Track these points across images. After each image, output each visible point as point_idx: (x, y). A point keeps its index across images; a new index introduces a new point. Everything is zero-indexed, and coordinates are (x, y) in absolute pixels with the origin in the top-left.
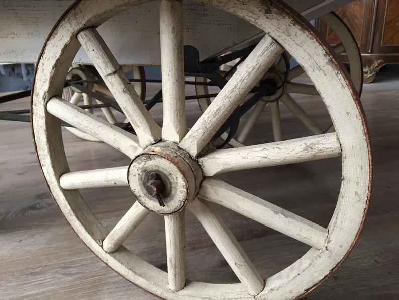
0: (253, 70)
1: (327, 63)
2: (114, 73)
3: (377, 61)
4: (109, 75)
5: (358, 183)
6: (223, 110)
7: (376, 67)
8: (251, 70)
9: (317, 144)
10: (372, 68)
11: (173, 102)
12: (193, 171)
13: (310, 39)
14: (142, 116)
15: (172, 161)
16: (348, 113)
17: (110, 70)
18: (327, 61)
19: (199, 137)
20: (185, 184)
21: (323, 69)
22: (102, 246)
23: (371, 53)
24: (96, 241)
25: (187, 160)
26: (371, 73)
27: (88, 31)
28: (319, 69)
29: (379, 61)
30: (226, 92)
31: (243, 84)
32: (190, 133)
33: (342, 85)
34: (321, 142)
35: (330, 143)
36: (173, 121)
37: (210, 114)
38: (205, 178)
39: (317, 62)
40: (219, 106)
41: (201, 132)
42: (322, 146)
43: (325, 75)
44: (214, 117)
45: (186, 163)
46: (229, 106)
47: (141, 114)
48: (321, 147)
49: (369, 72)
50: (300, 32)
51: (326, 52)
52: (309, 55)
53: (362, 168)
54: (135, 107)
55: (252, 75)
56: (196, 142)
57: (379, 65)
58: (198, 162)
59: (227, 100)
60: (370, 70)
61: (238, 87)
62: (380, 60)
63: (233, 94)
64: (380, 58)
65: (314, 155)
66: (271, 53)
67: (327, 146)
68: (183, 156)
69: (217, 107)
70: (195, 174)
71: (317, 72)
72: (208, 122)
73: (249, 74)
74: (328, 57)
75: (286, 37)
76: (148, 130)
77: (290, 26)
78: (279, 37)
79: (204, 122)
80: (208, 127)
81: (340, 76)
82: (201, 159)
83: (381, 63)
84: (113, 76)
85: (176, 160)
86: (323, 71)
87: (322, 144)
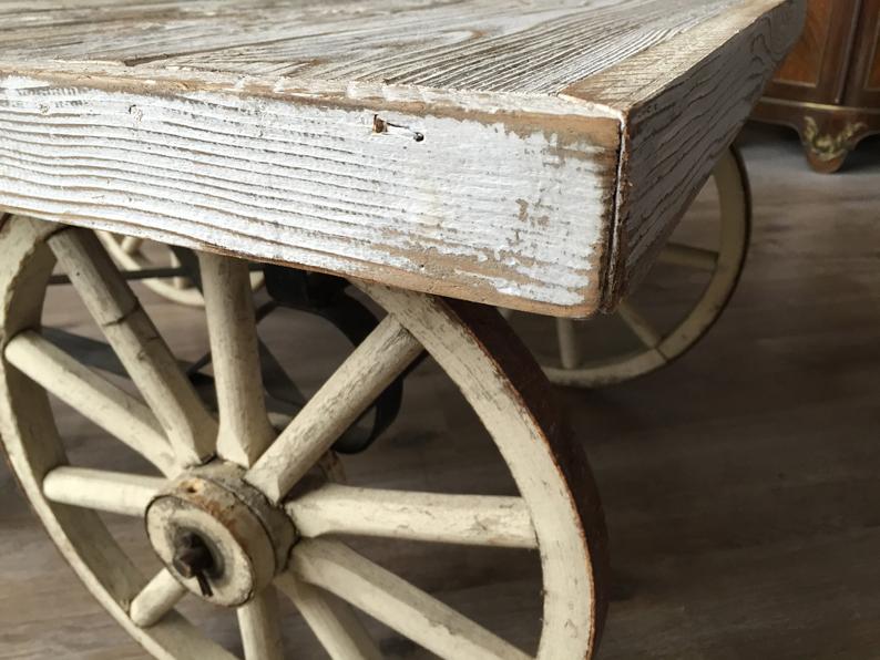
0: (370, 372)
1: (502, 390)
2: (120, 321)
3: (854, 123)
4: (110, 324)
5: (571, 606)
6: (322, 431)
7: (849, 139)
8: (365, 372)
9: (496, 522)
10: (839, 139)
11: (234, 394)
12: (267, 533)
13: (468, 341)
14: (177, 408)
15: (221, 518)
16: (545, 484)
17: (112, 314)
18: (501, 386)
19: (280, 470)
20: (246, 564)
21: (496, 398)
22: (128, 613)
23: (842, 103)
24: (118, 603)
25: (257, 512)
26: (836, 150)
27: (67, 237)
28: (489, 397)
29: (857, 126)
30: (325, 401)
31: (353, 392)
32: (264, 459)
33: (532, 433)
34: (502, 520)
35: (518, 527)
36: (234, 428)
37: (299, 431)
38: (299, 539)
39: (484, 385)
40: (312, 423)
41: (283, 461)
42: (505, 530)
43: (499, 409)
44: (306, 440)
45: (253, 518)
46: (332, 425)
47: (174, 403)
48: (502, 530)
49: (832, 149)
50: (448, 326)
51: (498, 371)
52: (468, 369)
53: (576, 582)
54: (164, 389)
55: (369, 380)
56: (275, 478)
57: (856, 134)
58: (284, 511)
59: (327, 415)
60: (836, 145)
61: (345, 396)
62: (858, 121)
63: (337, 408)
64: (859, 117)
65: (490, 541)
66: (401, 349)
67: (513, 531)
68: (249, 503)
69: (310, 425)
70: (274, 538)
71: (485, 401)
72: (296, 447)
73: (364, 378)
74: (502, 380)
75: (423, 328)
76: (189, 437)
77: (431, 312)
78: (412, 325)
79: (288, 446)
80: (296, 454)
81: (526, 417)
82: (290, 506)
83: (861, 130)
84: (117, 327)
85: (230, 517)
86: (495, 401)
87: (504, 525)
